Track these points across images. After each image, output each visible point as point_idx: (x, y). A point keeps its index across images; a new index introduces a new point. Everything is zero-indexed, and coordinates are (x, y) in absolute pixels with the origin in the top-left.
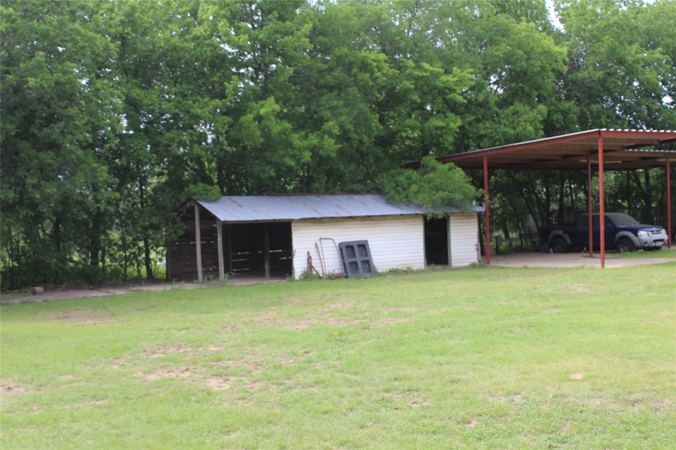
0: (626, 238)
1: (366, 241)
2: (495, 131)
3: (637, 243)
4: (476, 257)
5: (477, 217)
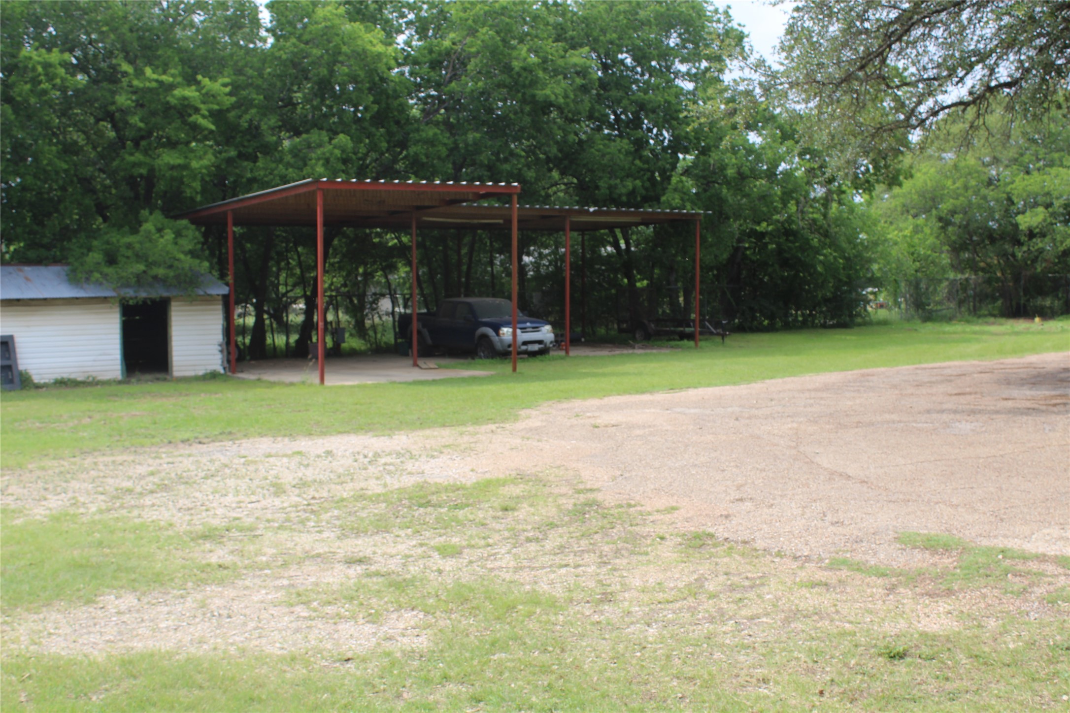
0: (485, 336)
1: (11, 337)
3: (499, 346)
5: (221, 302)
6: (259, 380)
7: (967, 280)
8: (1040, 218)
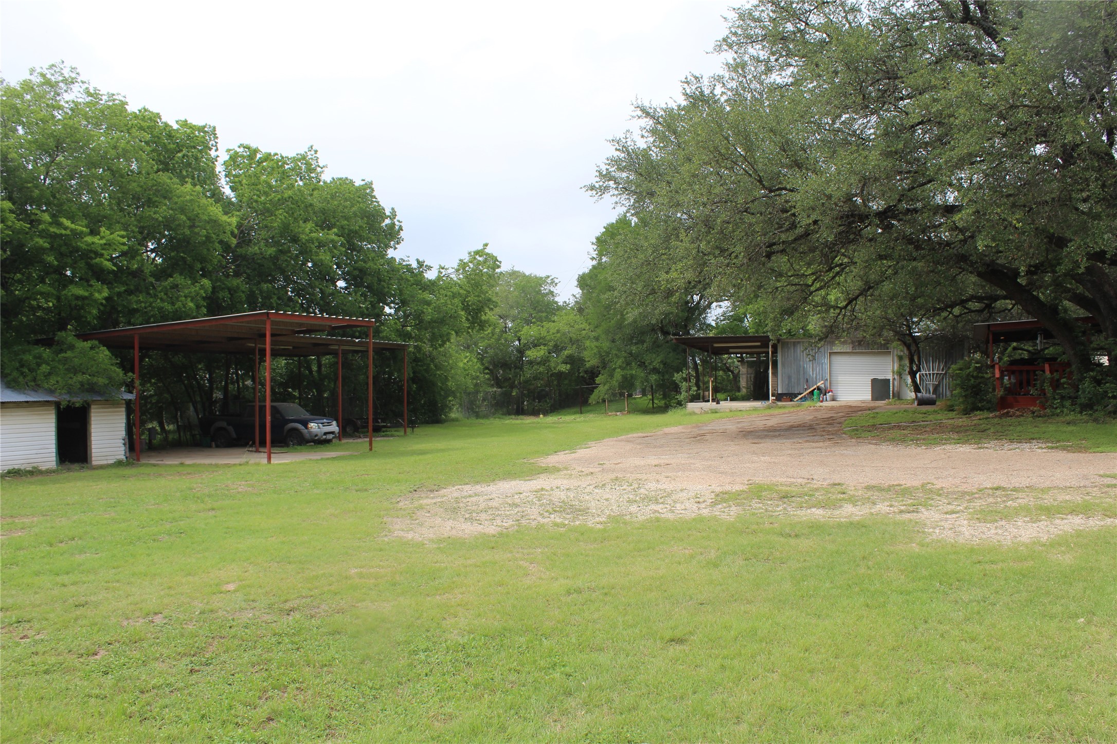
0: (296, 430)
2: (150, 306)
3: (307, 436)
4: (123, 453)
5: (125, 406)
6: (182, 464)
7: (495, 392)
8: (542, 353)
